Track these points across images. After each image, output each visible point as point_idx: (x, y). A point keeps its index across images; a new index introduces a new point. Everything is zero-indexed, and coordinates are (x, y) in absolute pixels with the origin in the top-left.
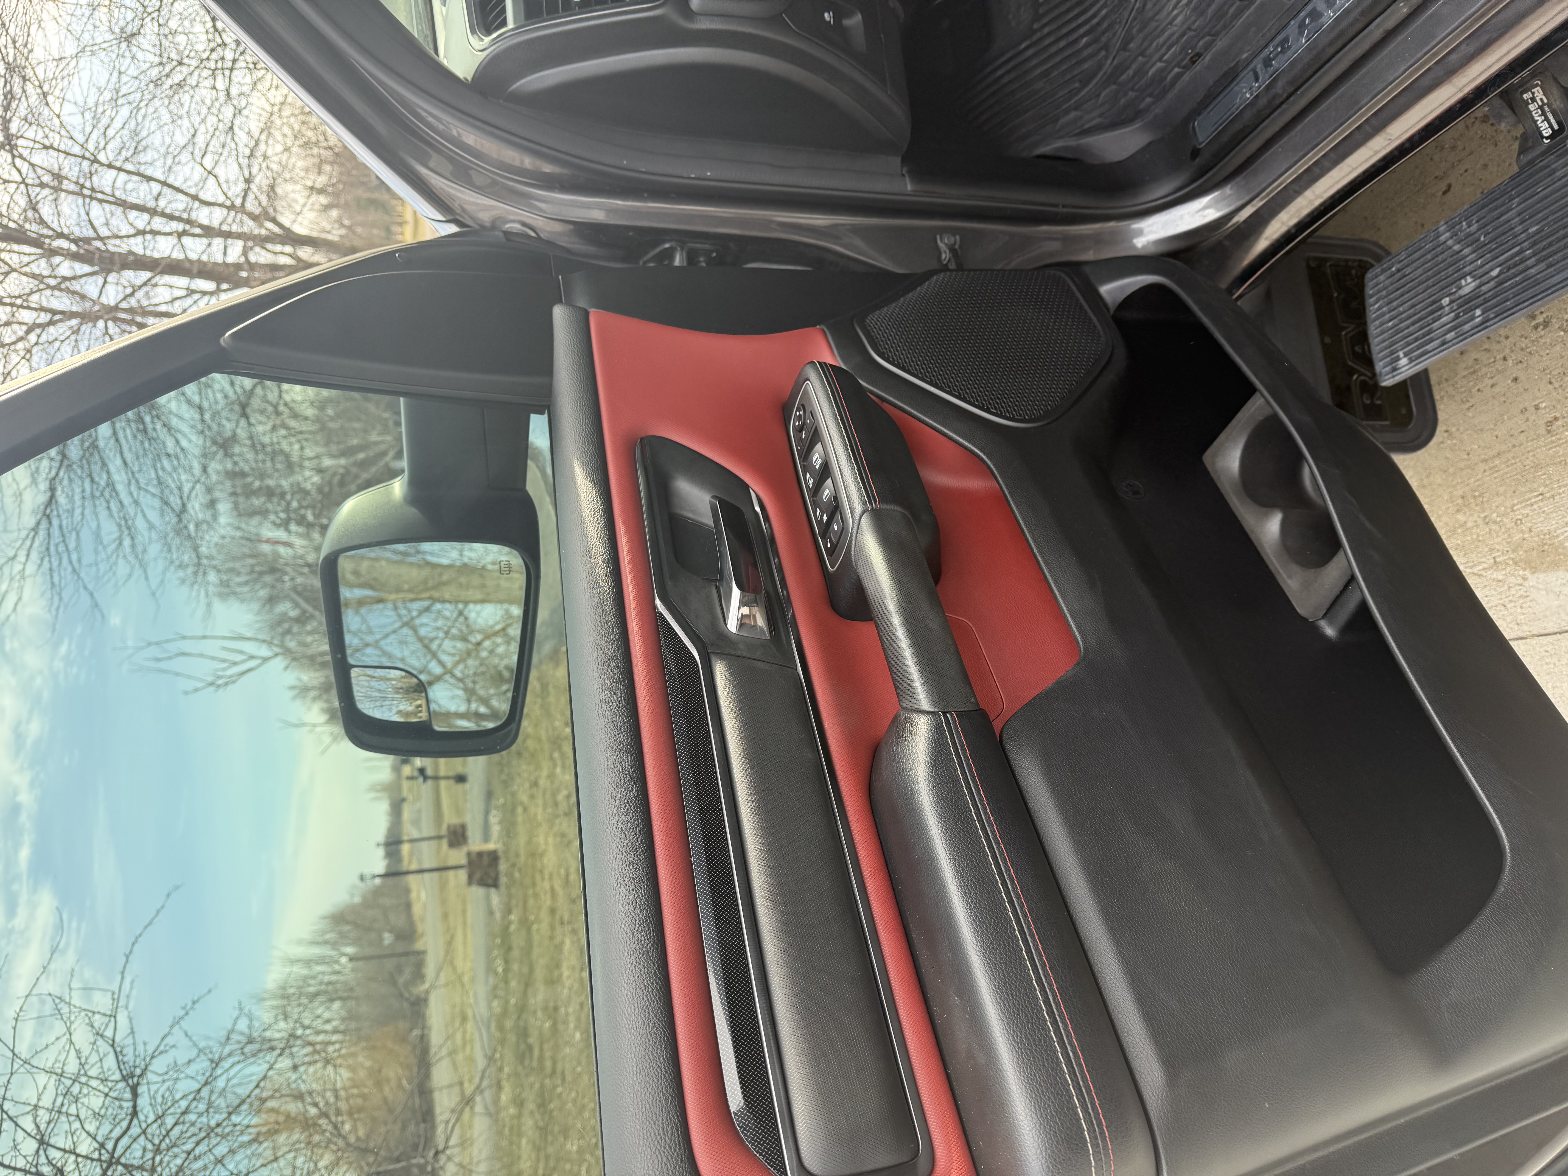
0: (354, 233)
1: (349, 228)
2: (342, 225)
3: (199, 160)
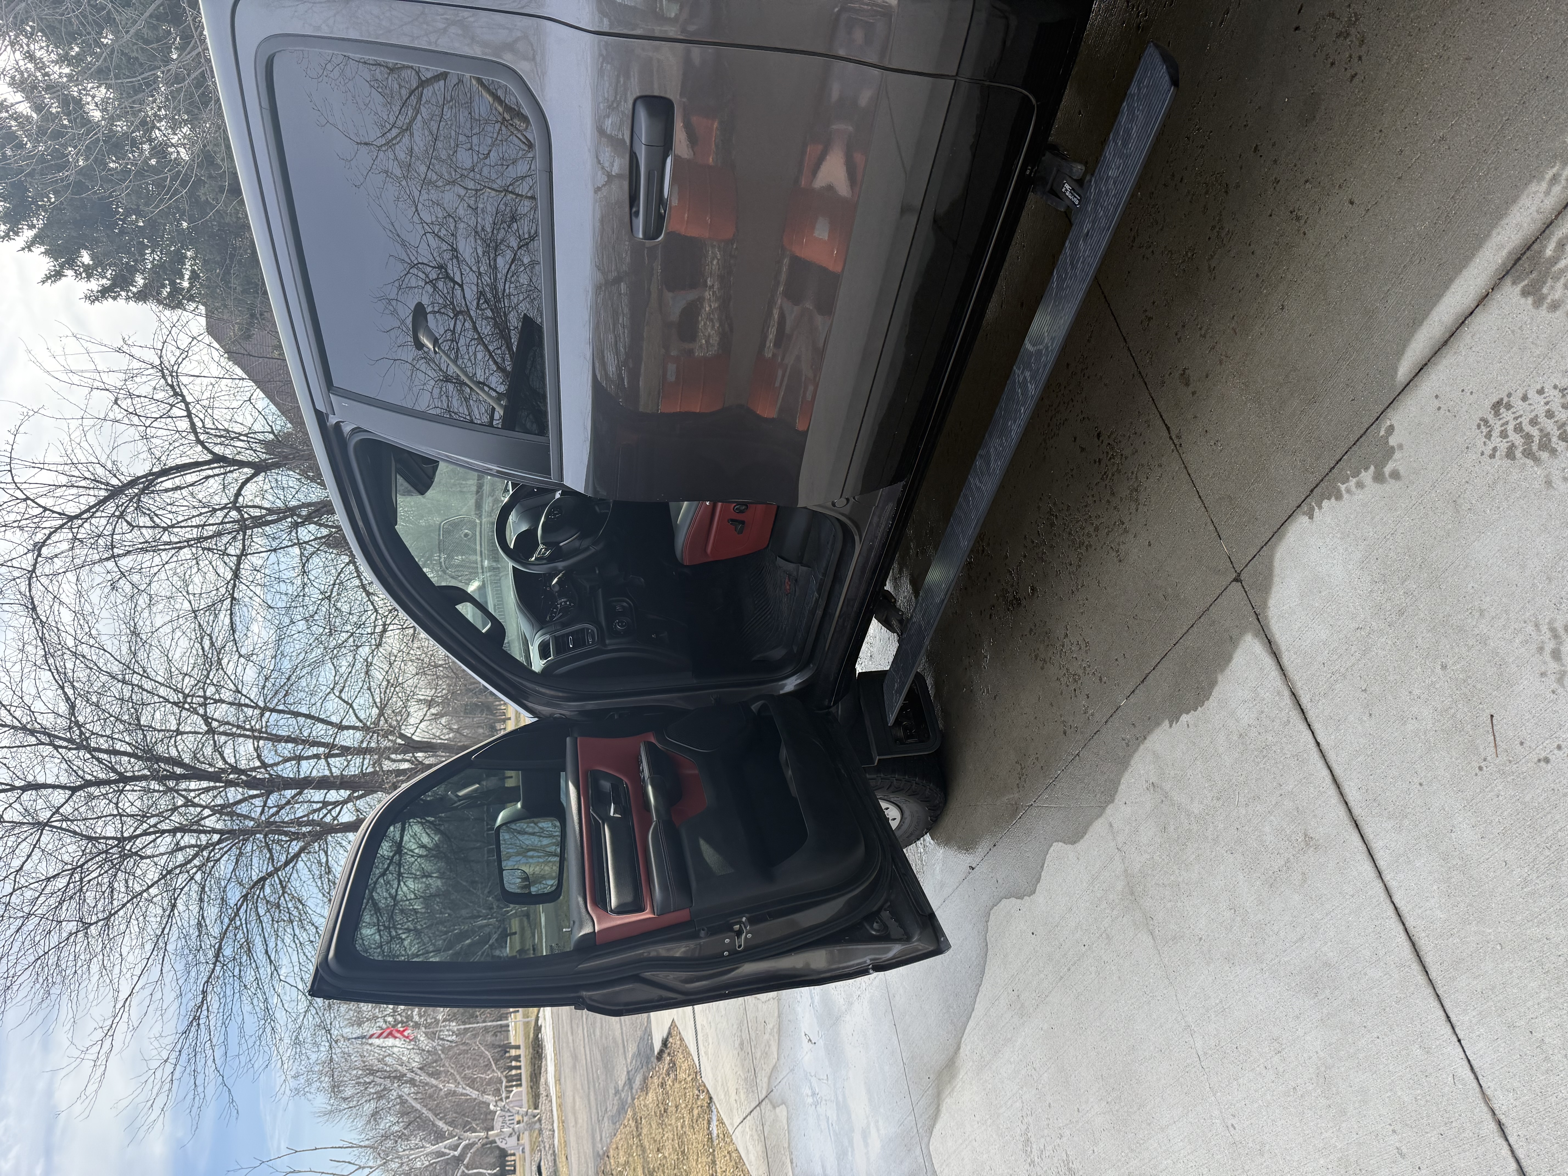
0: (462, 734)
1: (457, 731)
2: (451, 729)
3: (337, 694)
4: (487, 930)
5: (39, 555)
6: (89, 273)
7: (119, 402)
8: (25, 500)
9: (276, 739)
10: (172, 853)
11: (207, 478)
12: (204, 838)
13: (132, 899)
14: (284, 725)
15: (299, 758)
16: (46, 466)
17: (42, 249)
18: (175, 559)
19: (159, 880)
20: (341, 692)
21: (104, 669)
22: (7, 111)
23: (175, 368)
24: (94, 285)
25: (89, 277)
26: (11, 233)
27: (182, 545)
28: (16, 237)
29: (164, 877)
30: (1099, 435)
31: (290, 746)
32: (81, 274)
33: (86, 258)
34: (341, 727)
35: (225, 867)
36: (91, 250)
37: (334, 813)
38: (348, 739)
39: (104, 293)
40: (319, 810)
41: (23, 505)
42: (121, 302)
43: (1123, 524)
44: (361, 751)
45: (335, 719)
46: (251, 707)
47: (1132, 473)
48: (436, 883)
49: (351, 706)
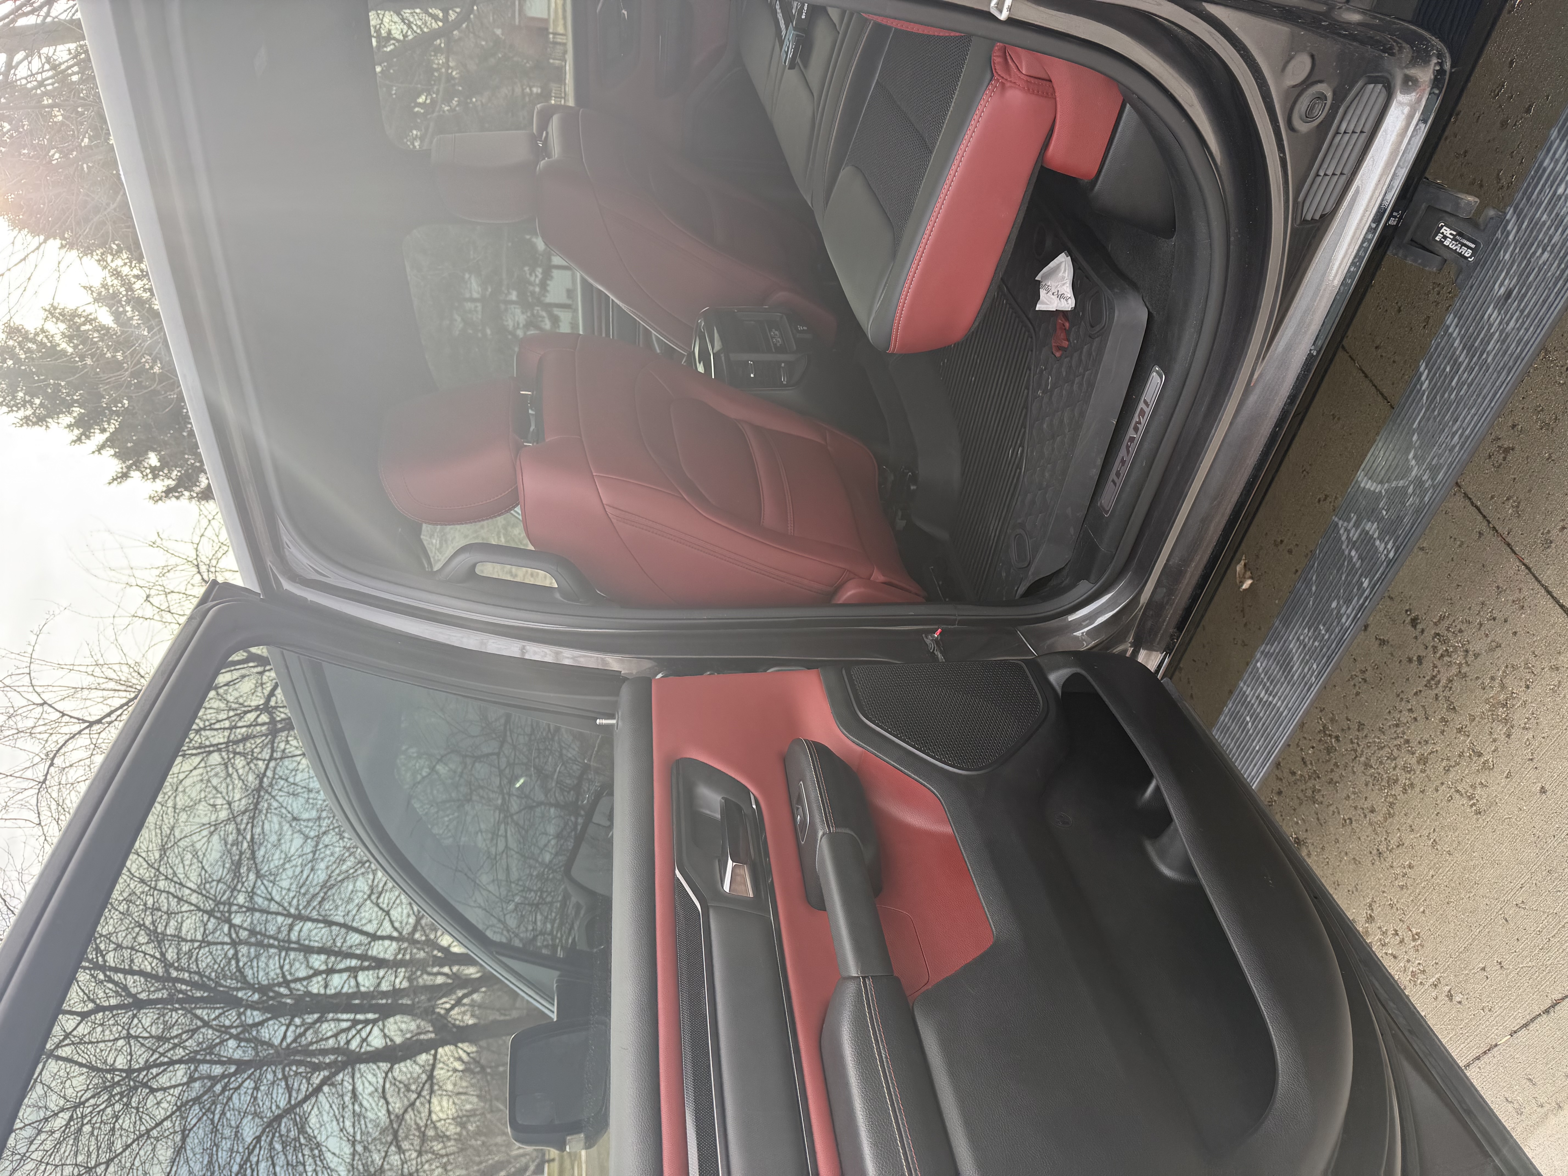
4: (524, 1160)
5: (52, 765)
6: (155, 473)
7: (150, 599)
8: (42, 705)
9: (308, 950)
10: (188, 1084)
11: (243, 677)
12: (218, 1070)
13: (138, 1139)
14: (317, 934)
15: (330, 971)
16: (76, 668)
17: (112, 452)
18: (202, 764)
19: (173, 1113)
20: (378, 898)
21: (137, 874)
22: (91, 324)
23: (214, 562)
24: (160, 485)
25: (155, 477)
26: (83, 437)
27: (211, 749)
28: (87, 441)
29: (179, 1108)
30: (1414, 622)
31: (323, 957)
32: (147, 475)
33: (153, 459)
34: (374, 937)
35: (241, 1100)
36: (159, 452)
37: (364, 1034)
38: (384, 950)
39: (168, 492)
40: (348, 1029)
41: (40, 709)
42: (184, 502)
43: (1480, 755)
44: (393, 965)
45: (370, 928)
46: (282, 914)
47: (1493, 679)
48: (471, 1103)
49: (388, 913)
